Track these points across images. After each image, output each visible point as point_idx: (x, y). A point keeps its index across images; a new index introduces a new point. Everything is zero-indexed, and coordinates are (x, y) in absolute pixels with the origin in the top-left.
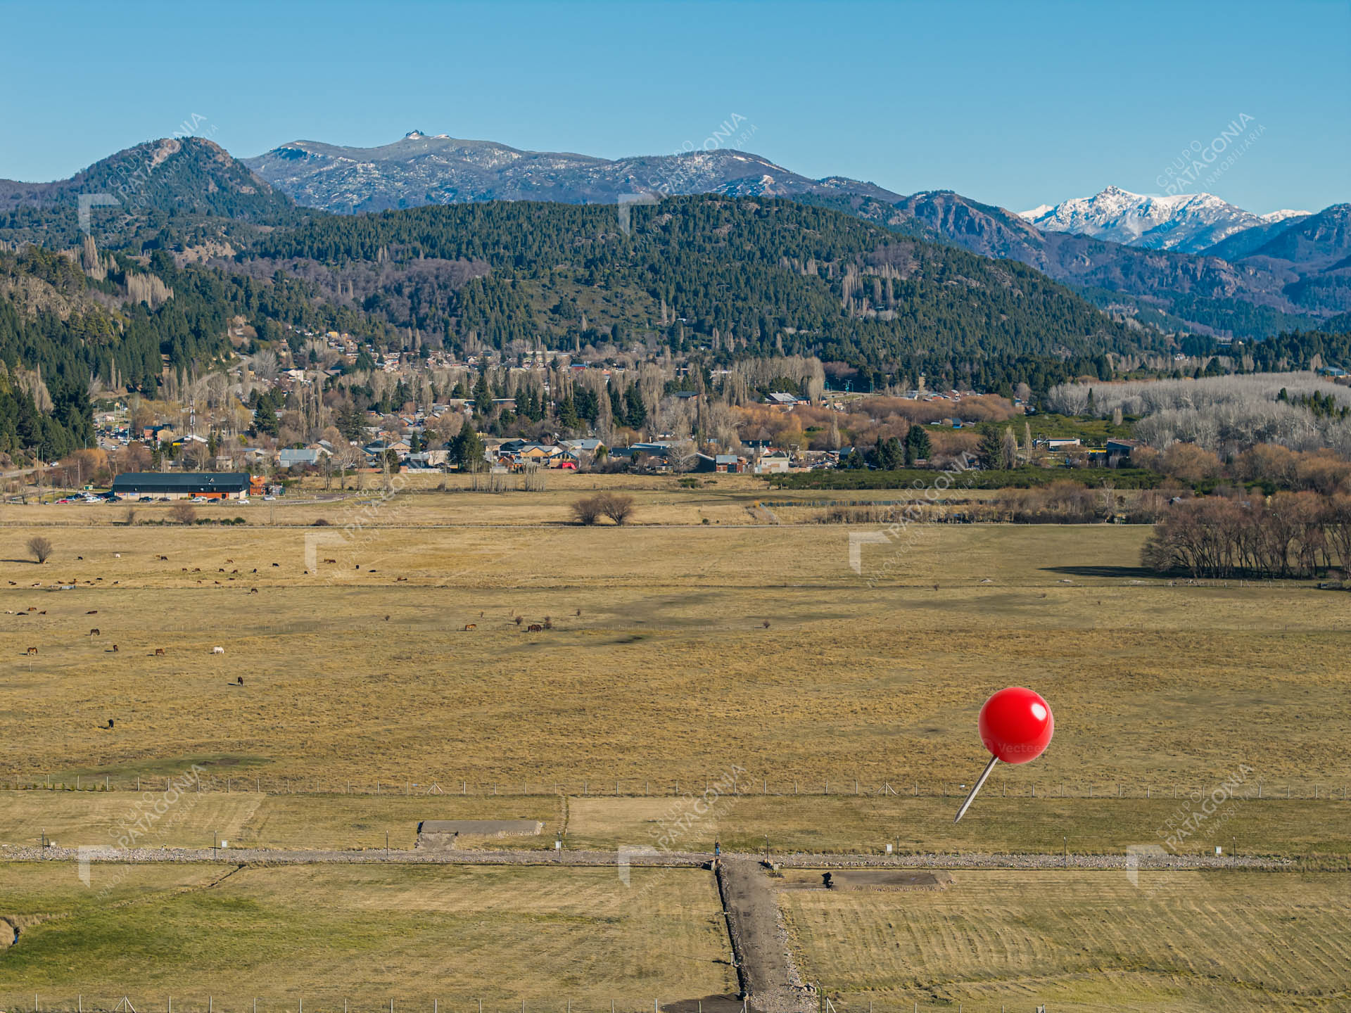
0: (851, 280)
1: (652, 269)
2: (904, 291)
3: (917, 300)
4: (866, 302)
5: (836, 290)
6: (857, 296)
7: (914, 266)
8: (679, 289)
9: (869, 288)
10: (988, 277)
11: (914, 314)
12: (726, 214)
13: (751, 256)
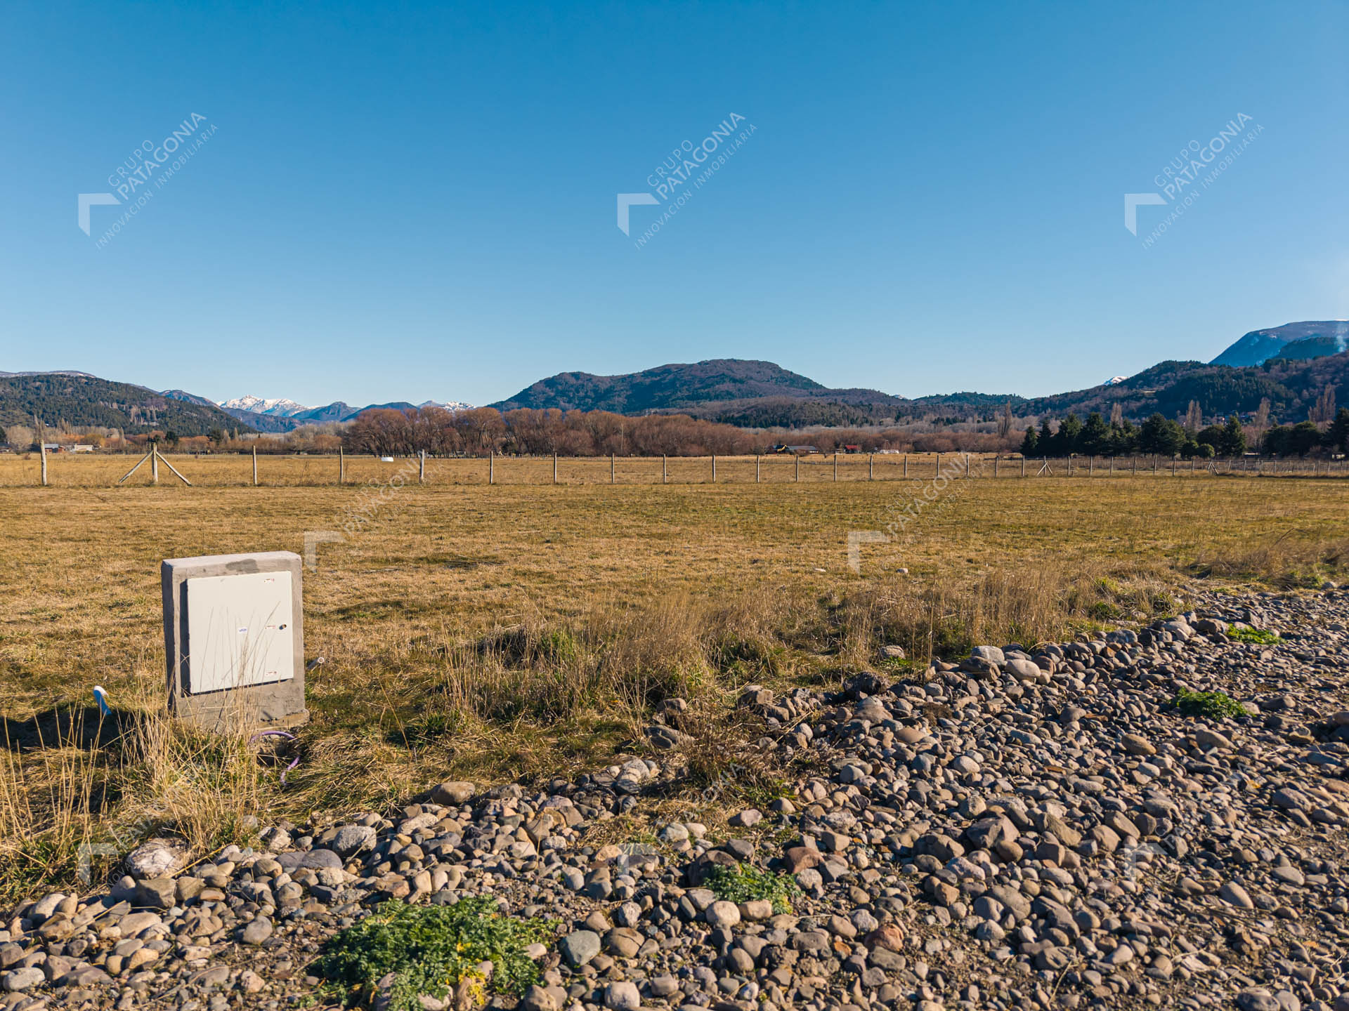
0: (134, 410)
1: (29, 403)
2: (161, 415)
3: (168, 419)
4: (142, 420)
5: (127, 414)
6: (138, 416)
7: (165, 407)
8: (44, 411)
9: (144, 414)
10: (201, 413)
11: (166, 423)
12: (70, 383)
13: (83, 401)
